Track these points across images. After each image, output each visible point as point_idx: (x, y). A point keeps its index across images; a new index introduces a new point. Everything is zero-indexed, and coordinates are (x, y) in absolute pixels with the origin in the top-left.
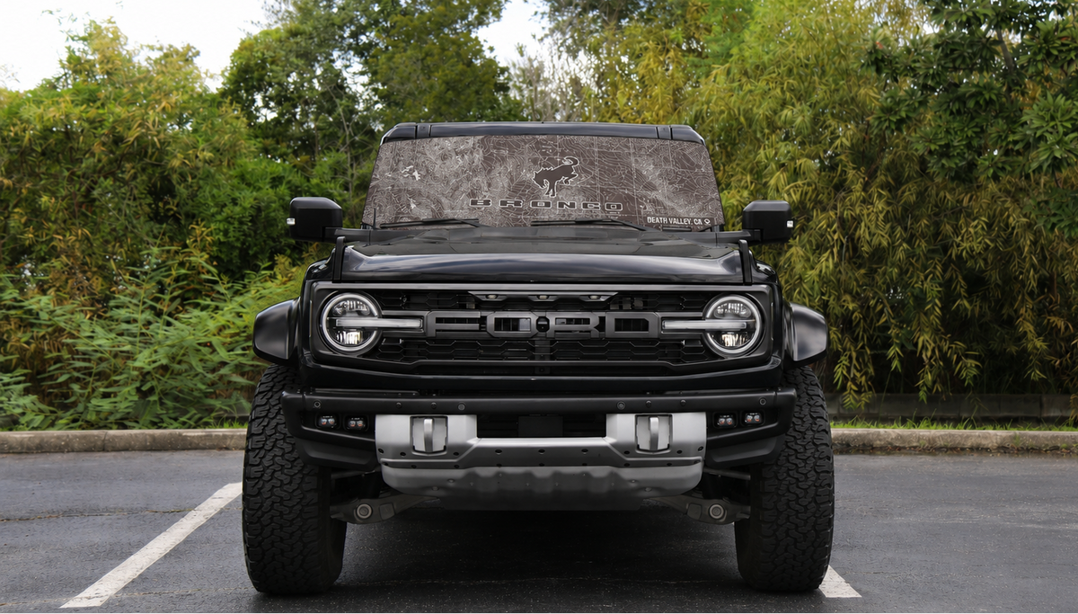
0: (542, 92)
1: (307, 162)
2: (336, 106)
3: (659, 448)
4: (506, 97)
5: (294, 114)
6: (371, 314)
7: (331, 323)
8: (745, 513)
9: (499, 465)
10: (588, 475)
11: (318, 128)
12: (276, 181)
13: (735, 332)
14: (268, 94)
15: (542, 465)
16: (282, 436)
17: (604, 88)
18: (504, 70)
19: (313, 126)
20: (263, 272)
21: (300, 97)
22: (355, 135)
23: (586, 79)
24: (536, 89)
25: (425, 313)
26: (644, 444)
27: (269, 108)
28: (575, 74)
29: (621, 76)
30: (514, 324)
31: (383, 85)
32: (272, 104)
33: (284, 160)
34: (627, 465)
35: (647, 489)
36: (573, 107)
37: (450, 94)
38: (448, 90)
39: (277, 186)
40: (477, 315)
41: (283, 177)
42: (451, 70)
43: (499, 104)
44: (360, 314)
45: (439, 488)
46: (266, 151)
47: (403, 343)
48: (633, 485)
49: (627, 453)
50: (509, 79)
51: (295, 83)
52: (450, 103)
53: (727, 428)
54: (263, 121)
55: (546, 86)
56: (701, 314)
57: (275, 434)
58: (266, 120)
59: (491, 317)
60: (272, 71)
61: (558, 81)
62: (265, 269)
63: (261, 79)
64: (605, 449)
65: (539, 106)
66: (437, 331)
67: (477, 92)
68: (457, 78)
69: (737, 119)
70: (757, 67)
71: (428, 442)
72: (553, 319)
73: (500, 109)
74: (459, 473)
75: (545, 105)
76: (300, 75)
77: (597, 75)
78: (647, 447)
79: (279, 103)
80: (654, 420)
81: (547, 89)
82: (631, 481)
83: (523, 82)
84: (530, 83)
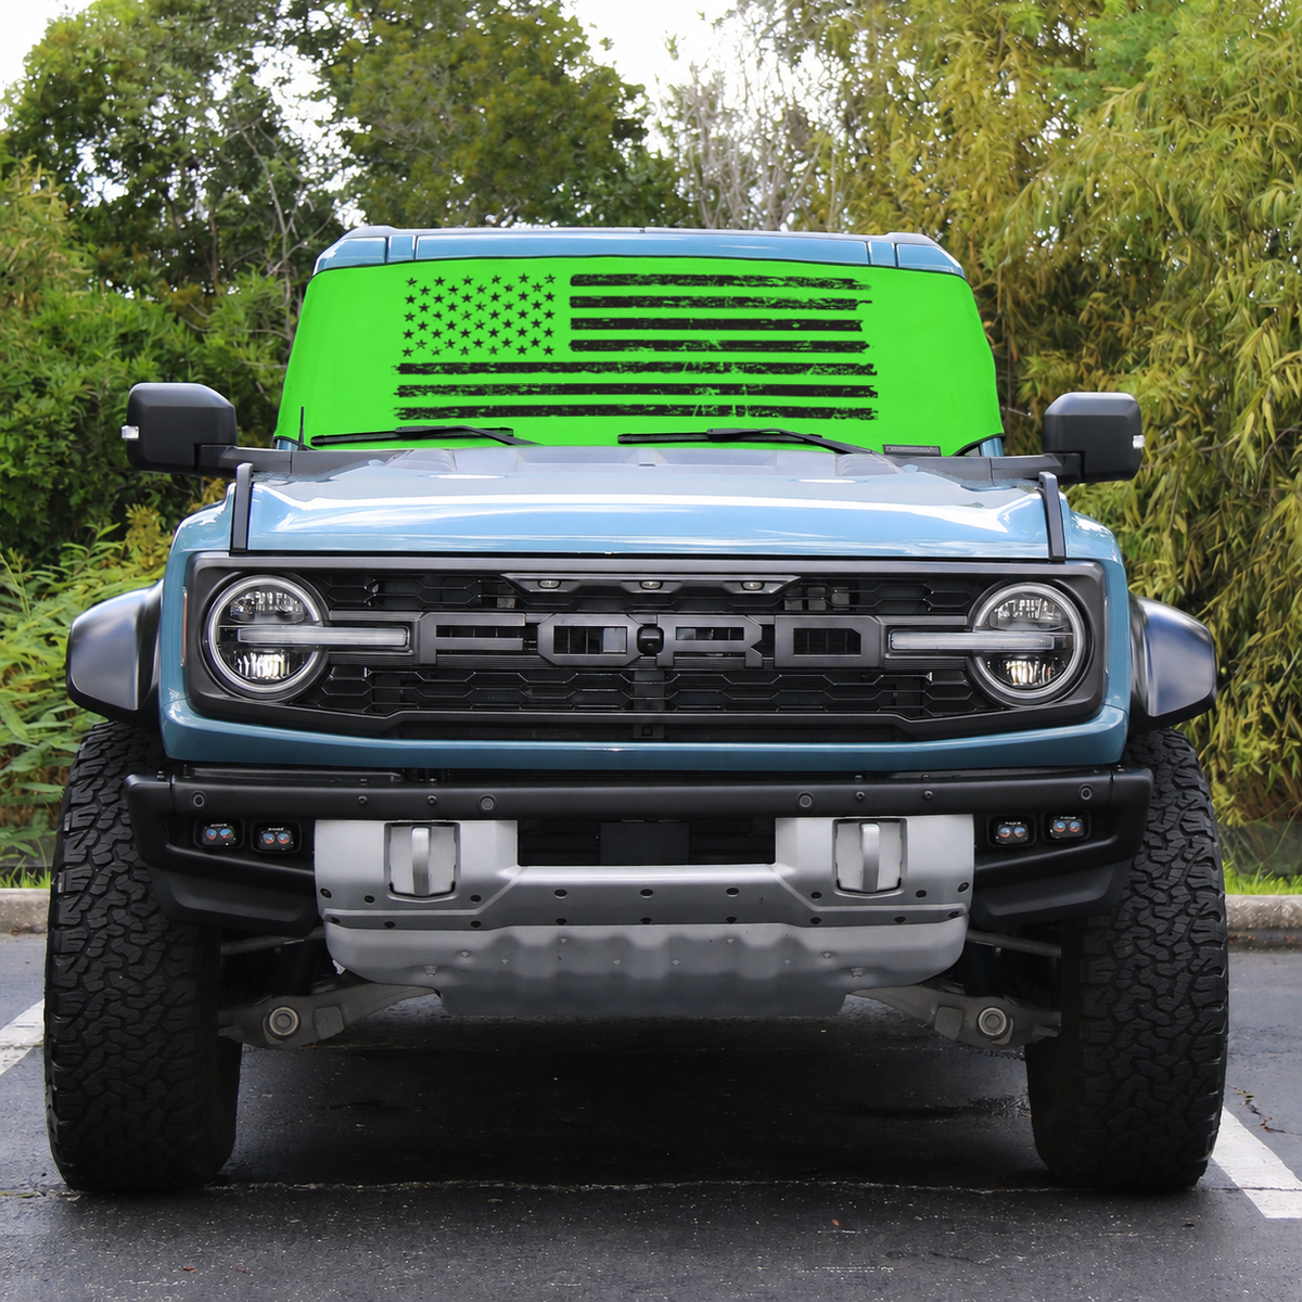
0: (721, 140)
1: (195, 300)
2: (259, 170)
3: (881, 885)
4: (639, 151)
5: (165, 189)
6: (306, 619)
7: (227, 637)
8: (1047, 1025)
9: (561, 922)
10: (738, 942)
11: (218, 220)
12: (130, 342)
13: (1032, 656)
14: (107, 143)
15: (646, 921)
16: (126, 867)
17: (858, 135)
18: (632, 93)
19: (205, 216)
20: (104, 545)
21: (178, 152)
22: (303, 237)
23: (822, 111)
24: (707, 132)
25: (415, 617)
26: (851, 879)
27: (110, 175)
28: (796, 102)
29: (899, 106)
30: (592, 638)
31: (363, 124)
32: (116, 166)
33: (143, 293)
34: (816, 921)
35: (858, 971)
36: (790, 175)
37: (514, 147)
38: (509, 136)
39: (132, 356)
40: (519, 620)
41: (146, 333)
42: (518, 93)
43: (622, 168)
44: (283, 616)
45: (441, 968)
46: (103, 271)
47: (372, 677)
48: (827, 963)
49: (816, 895)
50: (645, 111)
51: (166, 119)
52: (513, 165)
53: (1014, 848)
54: (97, 204)
55: (729, 127)
56: (962, 620)
57: (112, 861)
58: (103, 202)
59: (548, 626)
60: (116, 92)
61: (756, 117)
62: (107, 537)
63: (92, 110)
64: (772, 888)
65: (712, 171)
66: (439, 652)
67: (574, 142)
68: (531, 109)
69: (1161, 210)
70: (1206, 92)
71: (421, 877)
72: (671, 626)
73: (625, 180)
74: (478, 939)
75: (727, 173)
76: (179, 101)
77: (844, 104)
78: (857, 885)
79: (131, 164)
80: (871, 830)
81: (732, 132)
82: (823, 954)
83: (679, 117)
84: (693, 121)
